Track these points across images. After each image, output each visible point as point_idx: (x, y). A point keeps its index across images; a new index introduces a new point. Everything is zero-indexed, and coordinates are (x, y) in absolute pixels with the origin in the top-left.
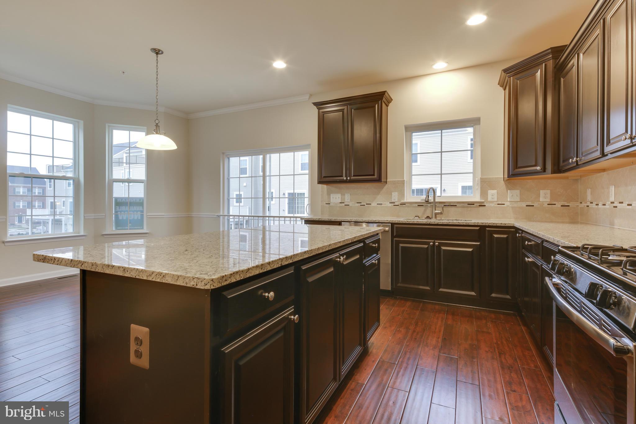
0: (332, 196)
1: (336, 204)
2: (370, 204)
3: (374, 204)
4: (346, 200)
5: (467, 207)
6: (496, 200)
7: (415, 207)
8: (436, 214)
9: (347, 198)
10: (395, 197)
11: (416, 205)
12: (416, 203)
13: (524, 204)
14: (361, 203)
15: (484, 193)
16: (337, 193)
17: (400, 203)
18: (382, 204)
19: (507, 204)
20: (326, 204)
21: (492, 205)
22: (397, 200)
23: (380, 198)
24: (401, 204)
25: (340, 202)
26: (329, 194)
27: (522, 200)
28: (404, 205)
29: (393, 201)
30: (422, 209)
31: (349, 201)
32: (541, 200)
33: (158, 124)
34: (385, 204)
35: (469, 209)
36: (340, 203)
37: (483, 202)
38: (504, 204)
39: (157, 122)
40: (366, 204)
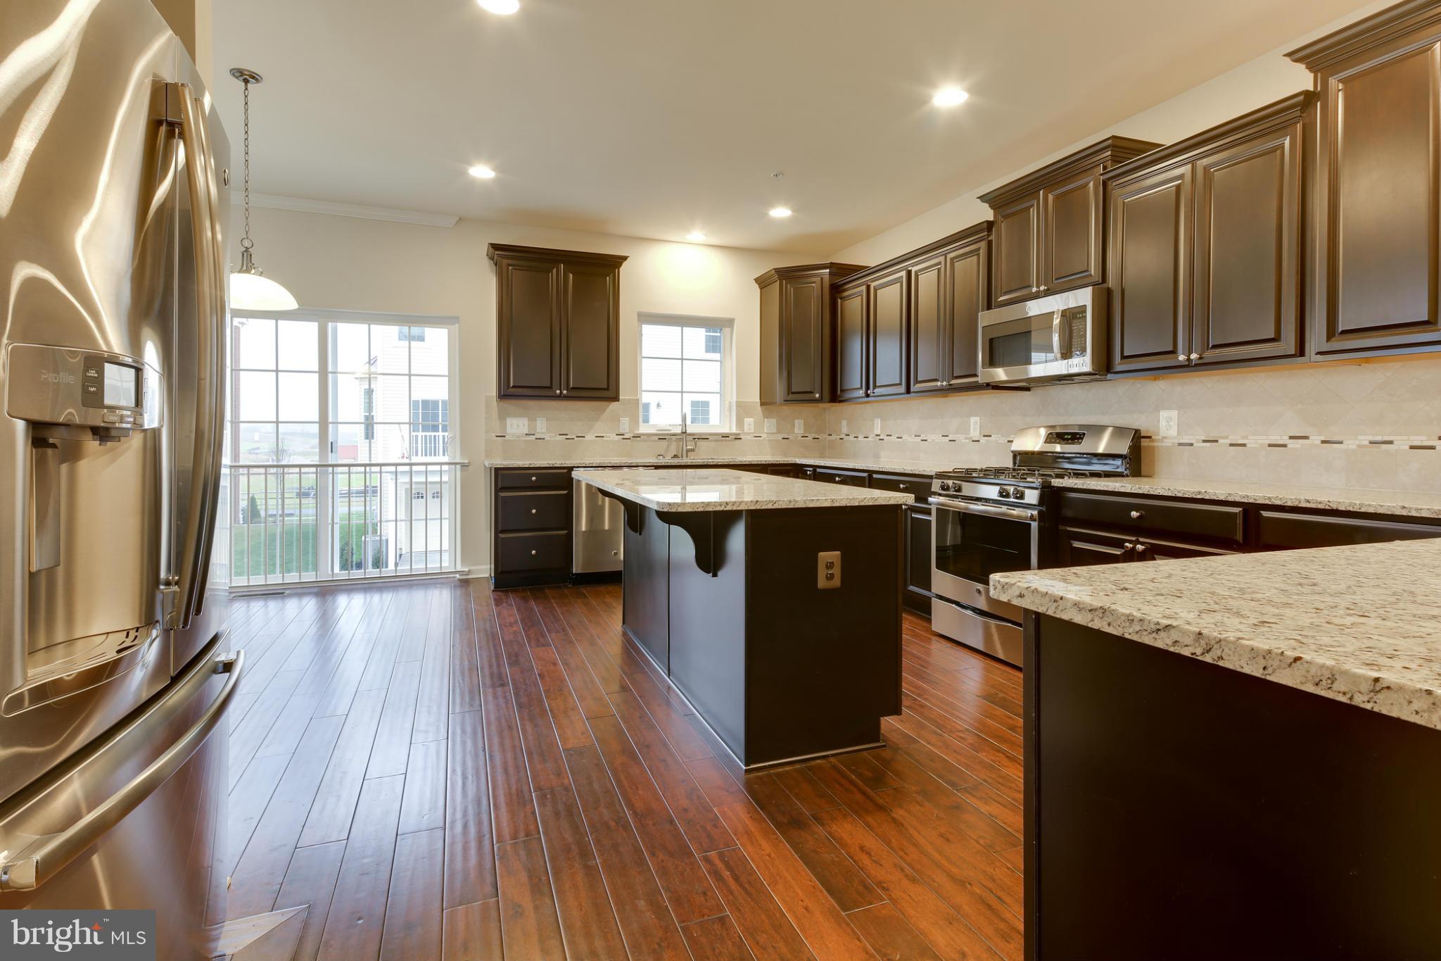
0: (509, 421)
1: (519, 437)
2: (584, 437)
3: (590, 437)
4: (538, 430)
5: (722, 441)
6: (752, 431)
7: (655, 441)
8: (688, 451)
9: (541, 426)
10: (625, 425)
11: (657, 438)
12: (656, 435)
13: (780, 437)
14: (567, 435)
15: (740, 423)
16: (521, 416)
17: (632, 435)
18: (603, 437)
19: (764, 436)
20: (497, 436)
21: (749, 437)
22: (628, 431)
23: (600, 427)
24: (633, 437)
25: (527, 432)
26: (502, 417)
27: (779, 432)
28: (638, 439)
29: (621, 431)
30: (664, 443)
31: (544, 430)
32: (796, 432)
33: (250, 250)
34: (610, 437)
35: (724, 443)
36: (526, 434)
37: (739, 434)
38: (760, 437)
39: (247, 243)
40: (577, 437)
